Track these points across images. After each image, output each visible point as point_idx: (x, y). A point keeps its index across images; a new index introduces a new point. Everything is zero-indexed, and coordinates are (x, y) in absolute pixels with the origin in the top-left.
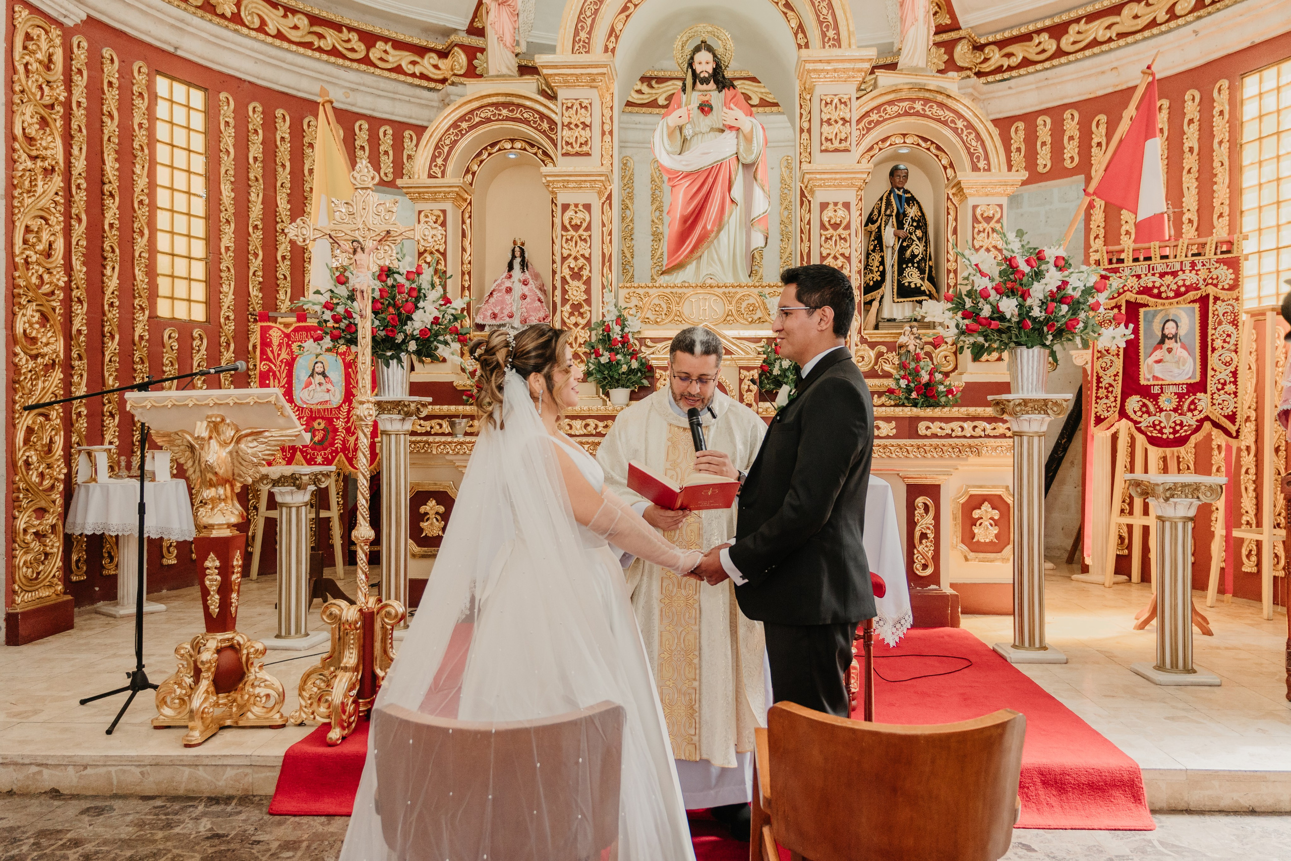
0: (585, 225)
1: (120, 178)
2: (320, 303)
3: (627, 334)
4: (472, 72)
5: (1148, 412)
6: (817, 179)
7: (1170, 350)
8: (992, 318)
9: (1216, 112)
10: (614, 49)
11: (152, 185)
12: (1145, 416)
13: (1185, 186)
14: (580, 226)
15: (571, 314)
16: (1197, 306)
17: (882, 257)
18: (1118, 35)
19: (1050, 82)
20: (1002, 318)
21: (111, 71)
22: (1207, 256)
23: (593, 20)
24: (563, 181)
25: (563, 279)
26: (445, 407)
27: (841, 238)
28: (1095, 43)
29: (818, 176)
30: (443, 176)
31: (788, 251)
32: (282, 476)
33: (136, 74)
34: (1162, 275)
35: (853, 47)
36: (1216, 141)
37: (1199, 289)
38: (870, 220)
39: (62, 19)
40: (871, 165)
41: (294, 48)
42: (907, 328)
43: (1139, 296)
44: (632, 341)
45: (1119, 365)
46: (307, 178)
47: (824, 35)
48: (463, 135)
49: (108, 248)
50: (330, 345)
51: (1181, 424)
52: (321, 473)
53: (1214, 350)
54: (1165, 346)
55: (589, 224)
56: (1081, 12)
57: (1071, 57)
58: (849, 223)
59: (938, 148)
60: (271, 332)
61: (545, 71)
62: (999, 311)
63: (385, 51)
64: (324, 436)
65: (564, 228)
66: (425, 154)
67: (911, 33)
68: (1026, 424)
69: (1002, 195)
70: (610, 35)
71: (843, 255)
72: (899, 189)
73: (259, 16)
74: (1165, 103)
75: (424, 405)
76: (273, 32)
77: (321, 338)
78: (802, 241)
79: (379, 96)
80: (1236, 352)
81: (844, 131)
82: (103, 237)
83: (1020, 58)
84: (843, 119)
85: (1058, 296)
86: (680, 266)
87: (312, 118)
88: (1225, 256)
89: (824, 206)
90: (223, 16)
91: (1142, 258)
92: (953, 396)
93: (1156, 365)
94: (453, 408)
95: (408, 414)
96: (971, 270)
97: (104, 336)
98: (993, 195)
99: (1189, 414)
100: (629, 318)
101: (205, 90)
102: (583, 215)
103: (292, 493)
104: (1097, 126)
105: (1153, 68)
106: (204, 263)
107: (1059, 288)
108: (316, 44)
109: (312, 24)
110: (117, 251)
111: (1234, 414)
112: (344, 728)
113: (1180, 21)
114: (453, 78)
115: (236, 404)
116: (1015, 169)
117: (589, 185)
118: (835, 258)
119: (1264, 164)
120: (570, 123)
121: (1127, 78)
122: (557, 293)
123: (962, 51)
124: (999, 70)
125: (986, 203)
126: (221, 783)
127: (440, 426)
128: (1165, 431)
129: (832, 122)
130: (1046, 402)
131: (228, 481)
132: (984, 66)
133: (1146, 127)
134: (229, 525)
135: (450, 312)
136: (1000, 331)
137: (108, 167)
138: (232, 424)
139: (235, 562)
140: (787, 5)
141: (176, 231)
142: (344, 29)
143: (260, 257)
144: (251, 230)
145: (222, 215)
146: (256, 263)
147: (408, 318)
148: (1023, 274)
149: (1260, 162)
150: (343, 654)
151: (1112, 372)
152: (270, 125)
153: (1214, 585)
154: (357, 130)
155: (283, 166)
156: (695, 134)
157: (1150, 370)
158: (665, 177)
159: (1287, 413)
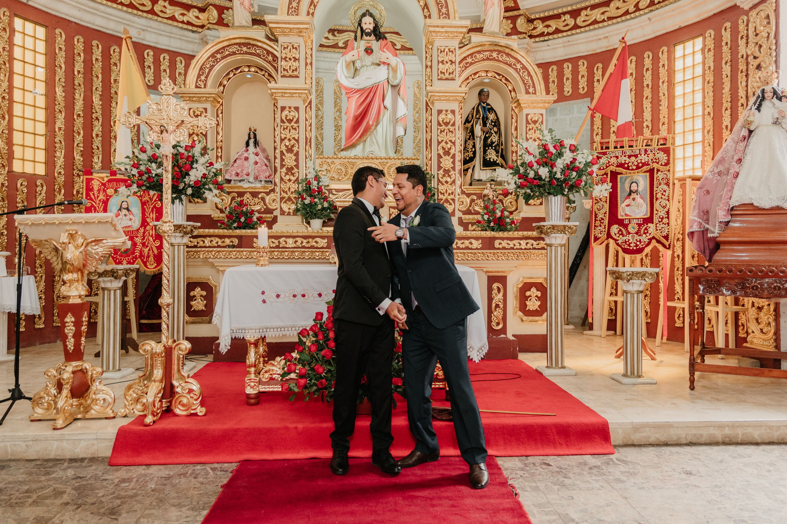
0: (295, 120)
2: (129, 164)
3: (321, 186)
4: (221, 22)
5: (622, 234)
6: (435, 96)
7: (634, 199)
8: (534, 178)
9: (660, 65)
10: (313, 13)
11: (11, 86)
12: (621, 236)
13: (644, 106)
14: (292, 120)
15: (286, 174)
16: (648, 174)
17: (474, 143)
18: (608, 18)
19: (571, 43)
20: (540, 178)
22: (653, 147)
24: (282, 93)
25: (282, 153)
26: (207, 230)
27: (450, 131)
28: (595, 22)
29: (436, 94)
30: (205, 87)
31: (418, 139)
32: (105, 271)
33: (2, 16)
34: (630, 157)
35: (457, 18)
36: (661, 81)
37: (649, 165)
38: (467, 121)
40: (467, 88)
41: (105, 2)
42: (488, 185)
43: (617, 169)
44: (324, 190)
45: (607, 207)
47: (440, 11)
48: (218, 62)
50: (137, 190)
51: (640, 241)
52: (130, 269)
53: (657, 199)
54: (632, 197)
55: (298, 119)
57: (582, 30)
58: (454, 123)
59: (506, 79)
60: (93, 182)
61: (271, 25)
62: (539, 175)
63: (164, 7)
65: (282, 121)
66: (194, 73)
67: (490, 12)
68: (554, 239)
69: (543, 108)
70: (311, 5)
71: (451, 141)
72: (484, 103)
74: (634, 58)
75: (195, 228)
77: (131, 186)
78: (427, 132)
79: (160, 35)
80: (669, 200)
81: (452, 68)
83: (554, 28)
84: (451, 61)
85: (571, 167)
86: (353, 146)
87: (117, 47)
88: (663, 146)
89: (440, 112)
91: (619, 147)
92: (515, 225)
93: (626, 208)
94: (211, 231)
95: (186, 233)
96: (523, 151)
98: (538, 108)
99: (644, 235)
100: (322, 176)
101: (46, 27)
102: (294, 113)
103: (111, 281)
104: (597, 70)
105: (625, 39)
106: (44, 137)
107: (571, 162)
111: (668, 235)
112: (154, 416)
113: (641, 12)
114: (209, 25)
115: (86, 222)
116: (551, 93)
117: (297, 95)
118: (446, 143)
119: (686, 96)
120: (286, 57)
121: (614, 42)
122: (277, 161)
123: (520, 22)
124: (542, 34)
125: (534, 113)
126: (78, 450)
127: (204, 242)
128: (631, 245)
129: (444, 62)
130: (565, 227)
131: (80, 270)
132: (534, 32)
133: (622, 73)
134: (80, 297)
135: (215, 171)
136: (539, 186)
138: (82, 235)
139: (84, 319)
147: (186, 174)
148: (552, 154)
149: (684, 94)
150: (153, 374)
151: (603, 211)
153: (661, 336)
156: (363, 66)
157: (623, 211)
158: (343, 92)
159: (692, 233)
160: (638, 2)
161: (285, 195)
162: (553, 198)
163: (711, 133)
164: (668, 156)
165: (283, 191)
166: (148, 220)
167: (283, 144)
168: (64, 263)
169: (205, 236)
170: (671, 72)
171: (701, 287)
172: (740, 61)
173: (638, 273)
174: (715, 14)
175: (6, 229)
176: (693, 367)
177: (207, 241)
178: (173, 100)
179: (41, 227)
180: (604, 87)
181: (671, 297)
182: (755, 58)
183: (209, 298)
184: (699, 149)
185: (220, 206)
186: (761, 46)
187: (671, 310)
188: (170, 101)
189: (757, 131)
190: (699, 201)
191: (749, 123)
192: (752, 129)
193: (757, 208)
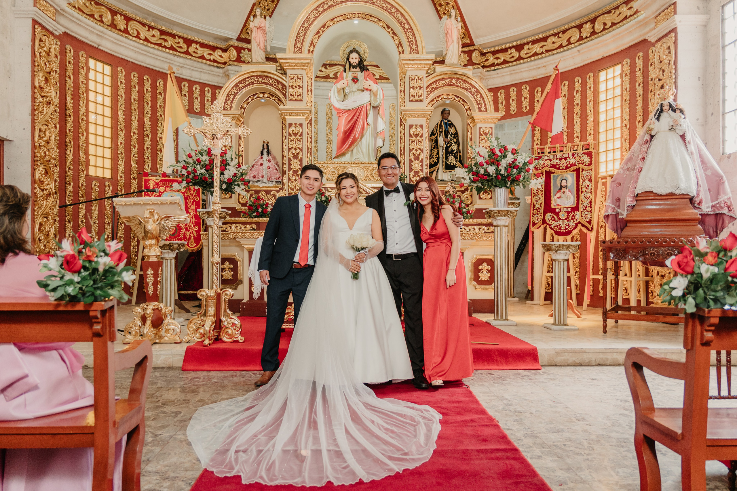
0: (299, 133)
1: (73, 107)
2: (180, 167)
4: (239, 60)
5: (555, 220)
6: (408, 114)
7: (564, 193)
8: (484, 175)
9: (588, 87)
10: (312, 52)
11: (87, 111)
12: (554, 222)
13: (575, 121)
14: (297, 134)
15: (293, 175)
16: (575, 173)
17: (438, 151)
18: (546, 51)
19: (516, 71)
20: (489, 174)
21: (70, 56)
22: (579, 151)
23: (304, 38)
24: (290, 113)
25: (289, 159)
26: (233, 219)
27: (419, 141)
28: (536, 54)
29: (408, 112)
30: (230, 110)
32: (165, 245)
33: (81, 57)
34: (560, 159)
35: (424, 53)
36: (588, 100)
37: (576, 165)
38: (432, 134)
39: (54, 32)
40: (433, 108)
41: (153, 46)
42: (449, 183)
43: (551, 169)
45: (542, 199)
46: (159, 110)
47: (411, 48)
48: (240, 90)
49: (68, 141)
50: (185, 185)
51: (569, 225)
52: (181, 244)
53: (582, 192)
54: (562, 191)
55: (302, 133)
56: (529, 40)
57: (525, 60)
58: (422, 134)
59: (464, 101)
60: (149, 182)
61: (281, 61)
62: (487, 172)
63: (196, 48)
64: (175, 231)
65: (290, 135)
66: (222, 99)
67: (451, 47)
68: (499, 222)
69: (492, 123)
70: (311, 45)
71: (420, 149)
72: (446, 120)
73: (137, 30)
74: (567, 83)
75: (227, 214)
76: (143, 38)
77: (182, 182)
78: (401, 142)
79: (194, 70)
80: (591, 193)
81: (420, 92)
82: (66, 136)
83: (502, 60)
84: (420, 86)
85: (513, 165)
86: (343, 154)
87: (161, 80)
88: (586, 151)
89: (411, 126)
90: (120, 30)
91: (552, 152)
92: (470, 214)
93: (558, 199)
94: (237, 219)
95: (222, 218)
96: (476, 154)
97: (66, 183)
98: (488, 123)
99: (572, 221)
101: (111, 65)
102: (298, 129)
103: (168, 253)
104: (537, 93)
105: (558, 67)
106: (110, 150)
107: (513, 162)
108: (163, 44)
109: (161, 35)
110: (72, 142)
111: (591, 220)
112: (210, 340)
113: (572, 46)
114: (230, 62)
115: (162, 203)
116: (500, 111)
117: (301, 115)
118: (416, 150)
119: (608, 112)
120: (293, 86)
121: (549, 71)
122: (285, 166)
123: (475, 57)
124: (493, 65)
125: (485, 126)
126: (159, 362)
127: (231, 227)
128: (562, 228)
129: (415, 88)
130: (508, 211)
131: (156, 238)
132: (486, 63)
133: (555, 94)
134: (156, 256)
135: (241, 171)
136: (488, 181)
137: (68, 102)
138: (157, 213)
139: (159, 272)
140: (394, 33)
141: (97, 134)
142: (177, 37)
143: (137, 148)
144: (132, 134)
145: (119, 127)
146: (135, 150)
147: (222, 174)
148: (498, 156)
149: (607, 110)
150: (208, 311)
151: (539, 202)
152: (141, 83)
153: (586, 301)
154: (182, 87)
155: (147, 103)
156: (350, 92)
157: (555, 202)
158: (334, 112)
159: (607, 217)
160: (570, 38)
161: (292, 192)
162: (499, 190)
163: (628, 141)
164: (591, 158)
165: (291, 188)
166: (190, 210)
167: (290, 152)
168: (146, 232)
169: (232, 223)
170: (596, 93)
171: (612, 255)
172: (650, 83)
173: (564, 245)
174: (630, 47)
175: (85, 218)
176: (605, 316)
177: (233, 226)
178: (221, 116)
179: (130, 207)
180: (542, 105)
181: (596, 272)
182: (660, 80)
183: (235, 269)
184: (618, 154)
185: (241, 201)
186: (664, 71)
187: (596, 282)
188: (219, 117)
189: (656, 136)
190: (613, 191)
191: (650, 129)
192: (653, 134)
193: (656, 195)
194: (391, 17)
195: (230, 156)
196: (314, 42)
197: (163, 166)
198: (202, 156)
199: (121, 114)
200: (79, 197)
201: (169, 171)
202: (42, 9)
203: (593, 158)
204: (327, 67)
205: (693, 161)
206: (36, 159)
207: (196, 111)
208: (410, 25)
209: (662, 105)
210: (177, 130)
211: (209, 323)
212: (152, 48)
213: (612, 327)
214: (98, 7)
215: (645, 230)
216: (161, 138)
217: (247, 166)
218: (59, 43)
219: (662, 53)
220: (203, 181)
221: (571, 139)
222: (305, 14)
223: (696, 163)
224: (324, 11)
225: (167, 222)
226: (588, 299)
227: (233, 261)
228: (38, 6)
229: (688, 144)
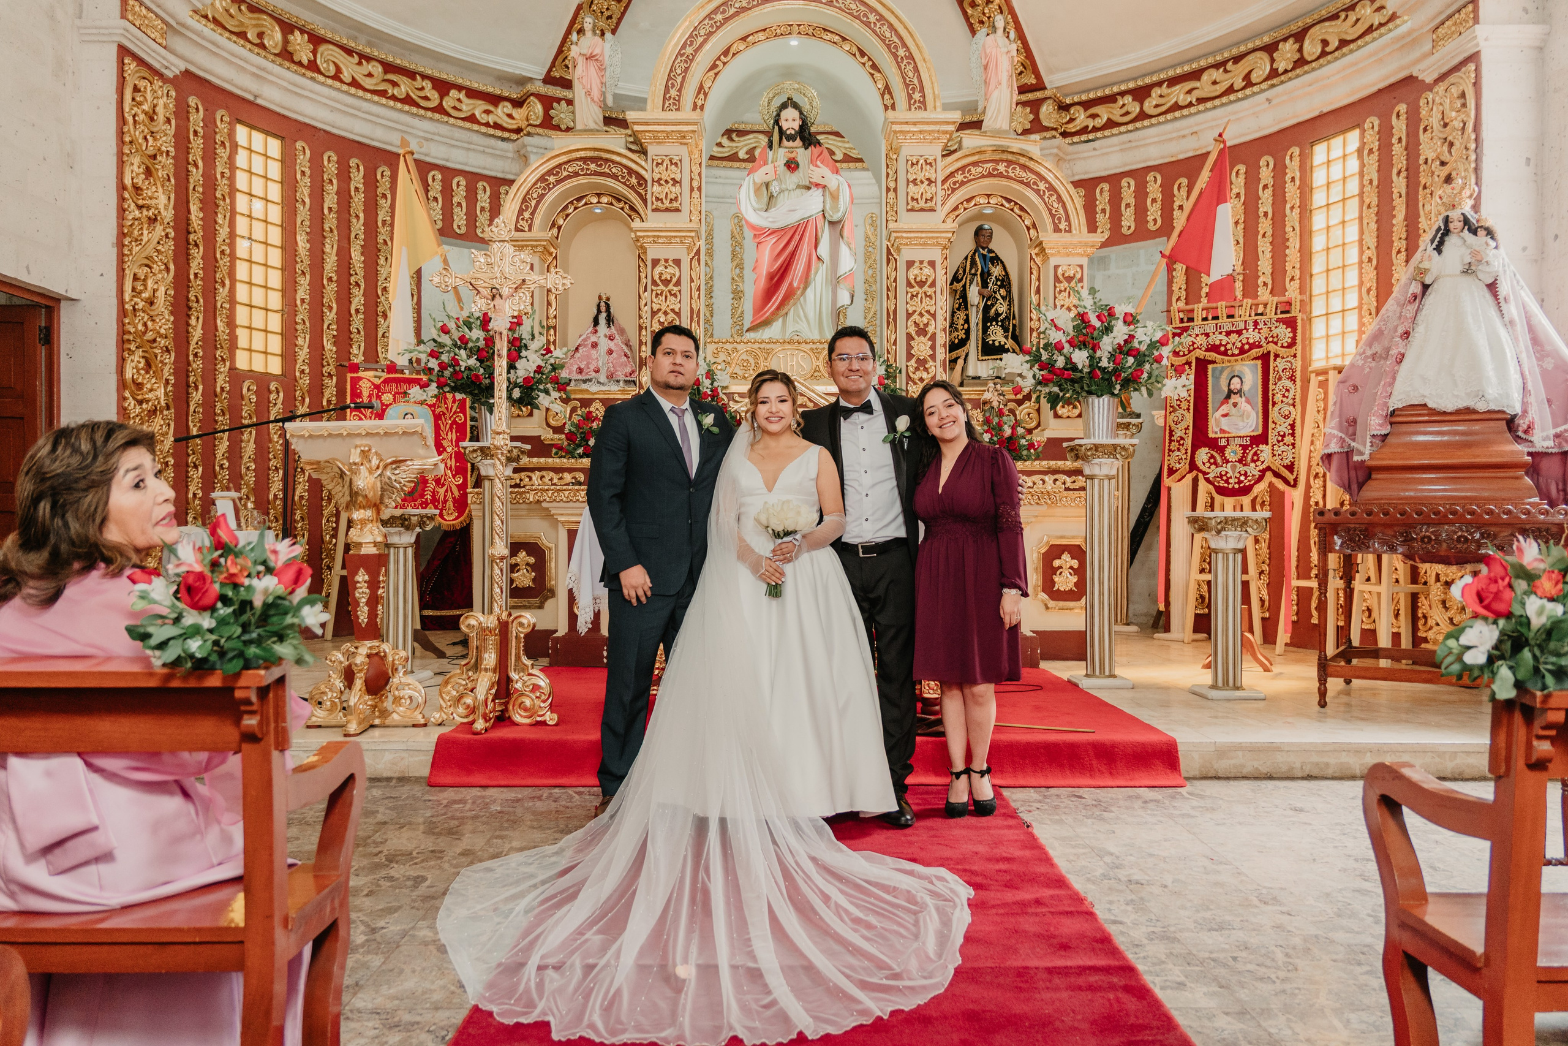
0: (674, 280)
1: (204, 228)
2: (425, 352)
3: (717, 389)
4: (548, 123)
5: (1215, 463)
6: (902, 237)
7: (1235, 405)
8: (1065, 368)
9: (1288, 178)
10: (702, 107)
11: (232, 235)
12: (1213, 467)
13: (1260, 249)
14: (670, 281)
16: (1259, 362)
17: (967, 315)
18: (1197, 100)
19: (1134, 144)
20: (1074, 368)
21: (196, 120)
22: (1268, 316)
23: (684, 78)
24: (654, 236)
26: (535, 460)
27: (927, 296)
28: (1176, 107)
29: (904, 235)
30: (530, 230)
31: (872, 311)
32: (393, 517)
33: (218, 122)
34: (1228, 334)
35: (939, 109)
36: (1288, 206)
37: (1261, 347)
39: (163, 70)
40: (955, 225)
41: (369, 96)
42: (991, 385)
43: (1208, 354)
44: (721, 395)
45: (1189, 417)
46: (381, 230)
47: (910, 97)
48: (550, 189)
49: (193, 298)
50: (436, 392)
51: (1246, 474)
52: (426, 515)
53: (1274, 404)
54: (1231, 401)
55: (679, 278)
56: (1163, 76)
57: (1154, 121)
58: (934, 282)
59: (1022, 209)
60: (361, 383)
61: (636, 128)
62: (1072, 363)
63: (459, 100)
64: (414, 489)
65: (654, 283)
66: (513, 207)
67: (995, 95)
68: (1097, 468)
69: (1082, 255)
70: (699, 93)
71: (928, 312)
72: (983, 249)
73: (334, 63)
74: (1242, 168)
75: (523, 452)
76: (348, 80)
77: (427, 385)
78: (888, 298)
79: (451, 145)
80: (1294, 406)
81: (930, 191)
82: (188, 287)
83: (1105, 120)
84: (928, 179)
85: (1125, 349)
86: (767, 323)
87: (385, 168)
88: (1284, 316)
89: (910, 264)
90: (300, 64)
91: (1210, 317)
92: (1035, 450)
93: (1223, 419)
94: (542, 460)
95: (510, 460)
96: (1047, 325)
97: (188, 386)
98: (1074, 255)
99: (1253, 465)
100: (718, 372)
101: (282, 138)
102: (672, 270)
103: (400, 533)
104: (1179, 190)
105: (1224, 136)
106: (280, 315)
107: (1126, 341)
108: (390, 91)
109: (386, 72)
110: (201, 301)
111: (1293, 464)
112: (486, 721)
113: (1255, 89)
114: (529, 129)
115: (385, 433)
116: (1099, 230)
117: (678, 240)
118: (921, 315)
119: (1332, 230)
120: (660, 179)
121: (1206, 142)
122: (643, 348)
123: (1047, 111)
124: (1084, 130)
125: (1068, 264)
126: (380, 766)
127: (530, 478)
128: (1231, 481)
129: (918, 182)
130: (1115, 446)
131: (375, 505)
132: (1070, 126)
133: (1218, 192)
134: (375, 544)
135: (552, 361)
136: (1073, 381)
137: (193, 217)
138: (376, 453)
139: (381, 578)
140: (874, 66)
141: (253, 281)
142: (418, 77)
143: (335, 310)
144: (325, 282)
145: (298, 266)
146: (330, 316)
147: (511, 367)
148: (1094, 328)
149: (1328, 228)
150: (482, 659)
151: (1183, 425)
152: (344, 175)
153: (1283, 635)
154: (430, 181)
155: (357, 217)
156: (782, 191)
157: (1216, 424)
158: (748, 234)
159: (1329, 456)
160: (1250, 72)
162: (1096, 400)
163: (1373, 293)
164: (1294, 331)
166: (445, 443)
167: (655, 320)
168: (354, 494)
169: (532, 470)
170: (1306, 189)
171: (1338, 541)
172: (1421, 169)
173: (1234, 520)
174: (1380, 91)
175: (228, 459)
176: (1324, 670)
177: (536, 476)
178: (509, 249)
179: (321, 441)
180: (1188, 219)
181: (1304, 573)
182: (1443, 164)
183: (540, 566)
184: (1352, 321)
185: (553, 423)
186: (1451, 144)
187: (1304, 595)
188: (506, 251)
189: (1435, 286)
190: (1341, 404)
191: (1423, 272)
192: (1428, 281)
193: (1433, 412)
194: (868, 34)
195: (529, 329)
196: (706, 86)
197: (390, 347)
198: (470, 329)
199: (302, 241)
200: (215, 414)
201: (402, 361)
202: (137, 24)
203: (1299, 331)
204: (734, 135)
205: (1515, 340)
206: (126, 337)
207: (458, 231)
208: (908, 49)
209: (1447, 220)
210: (419, 272)
211: (485, 683)
212: (366, 100)
213: (1340, 693)
214: (256, 15)
215: (1410, 487)
216: (385, 289)
217: (565, 349)
218: (173, 93)
219: (1447, 106)
220: (473, 382)
221: (1250, 290)
222: (687, 27)
223: (1522, 344)
224: (726, 20)
225: (397, 472)
226: (1286, 632)
227: (535, 549)
228: (130, 17)
229: (1503, 304)
